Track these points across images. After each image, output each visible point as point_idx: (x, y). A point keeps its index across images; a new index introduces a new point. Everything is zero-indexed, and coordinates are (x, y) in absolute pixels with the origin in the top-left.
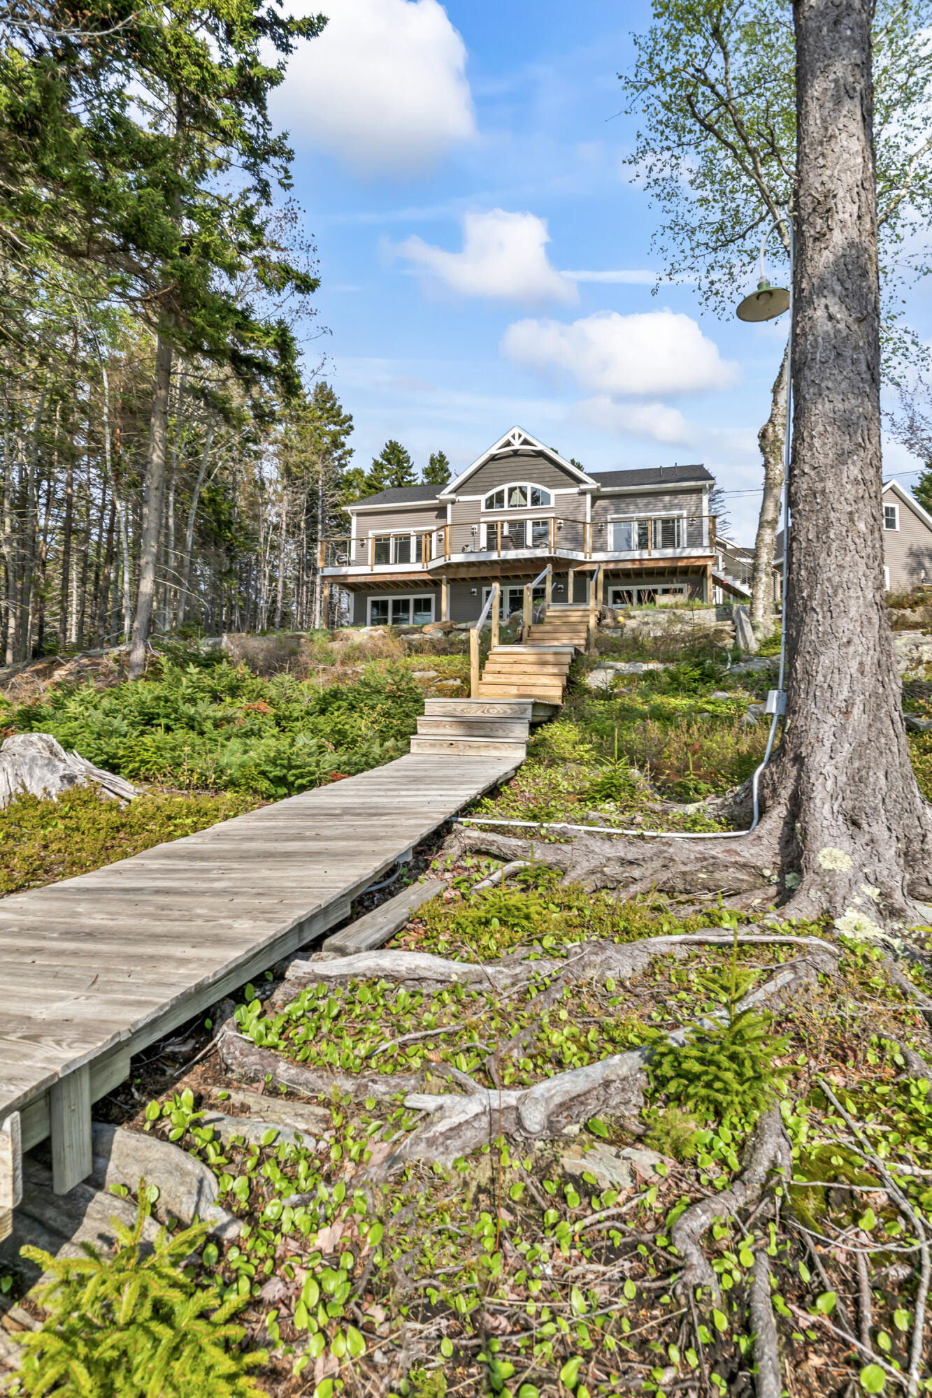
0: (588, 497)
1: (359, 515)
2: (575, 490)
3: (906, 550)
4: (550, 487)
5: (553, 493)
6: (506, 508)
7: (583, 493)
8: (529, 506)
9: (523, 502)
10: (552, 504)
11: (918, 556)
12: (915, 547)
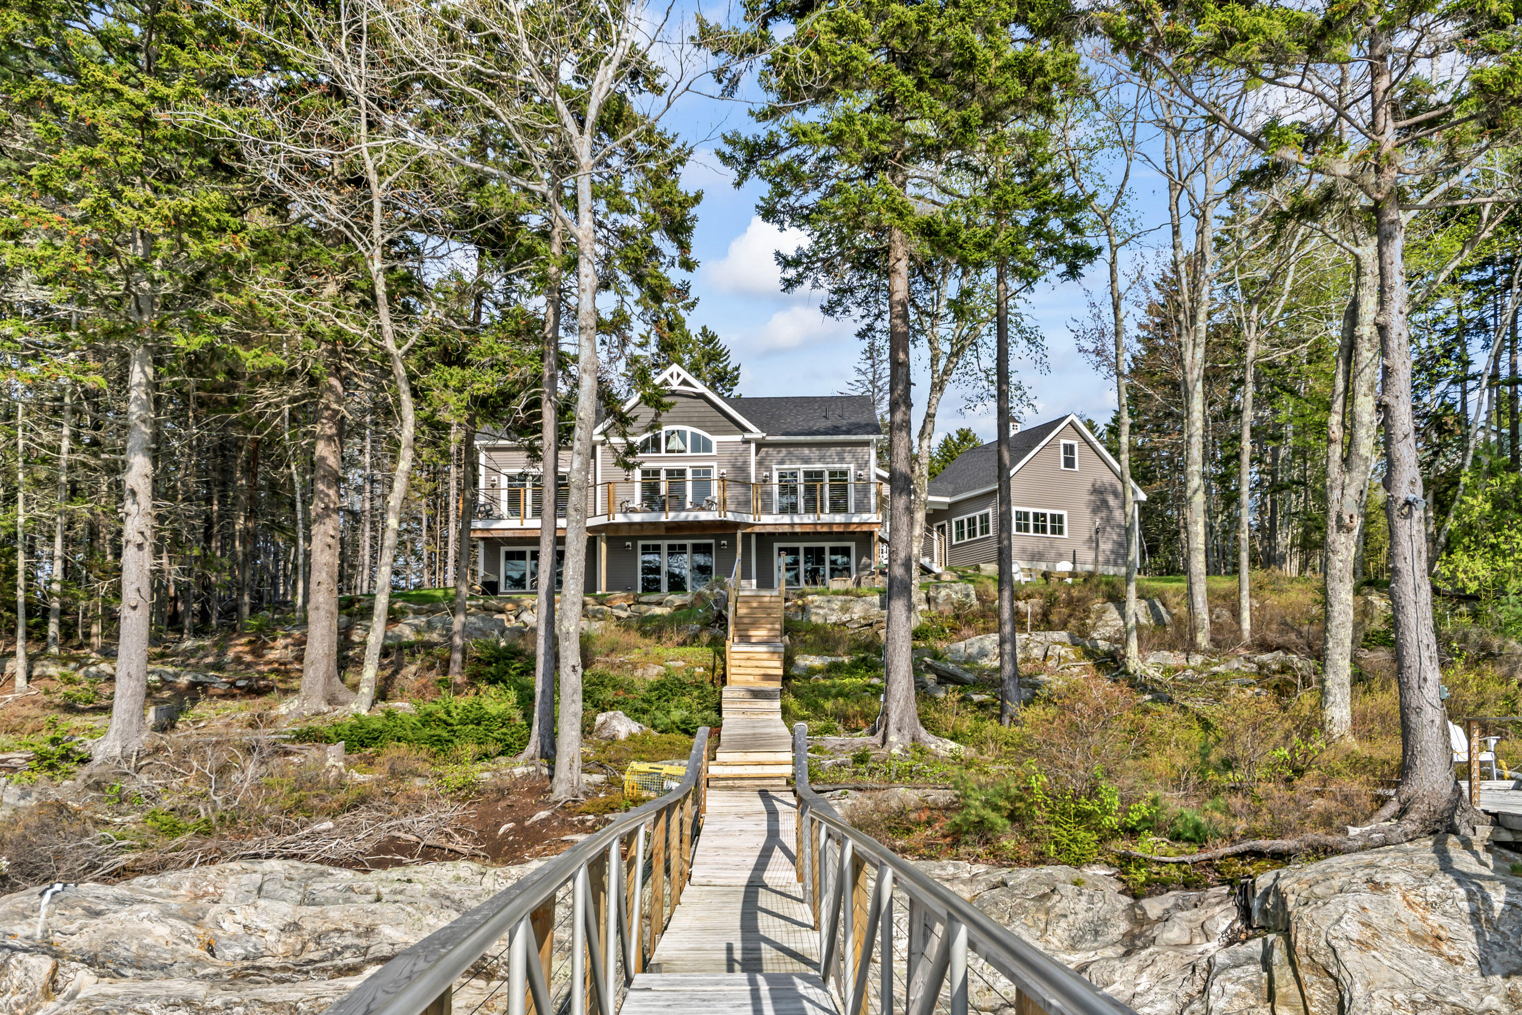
0: (753, 446)
1: (488, 450)
2: (738, 438)
3: (1089, 487)
4: (712, 433)
5: (715, 439)
6: (663, 453)
7: (747, 442)
8: (689, 453)
9: (682, 447)
10: (714, 452)
11: (1101, 493)
12: (1099, 483)
